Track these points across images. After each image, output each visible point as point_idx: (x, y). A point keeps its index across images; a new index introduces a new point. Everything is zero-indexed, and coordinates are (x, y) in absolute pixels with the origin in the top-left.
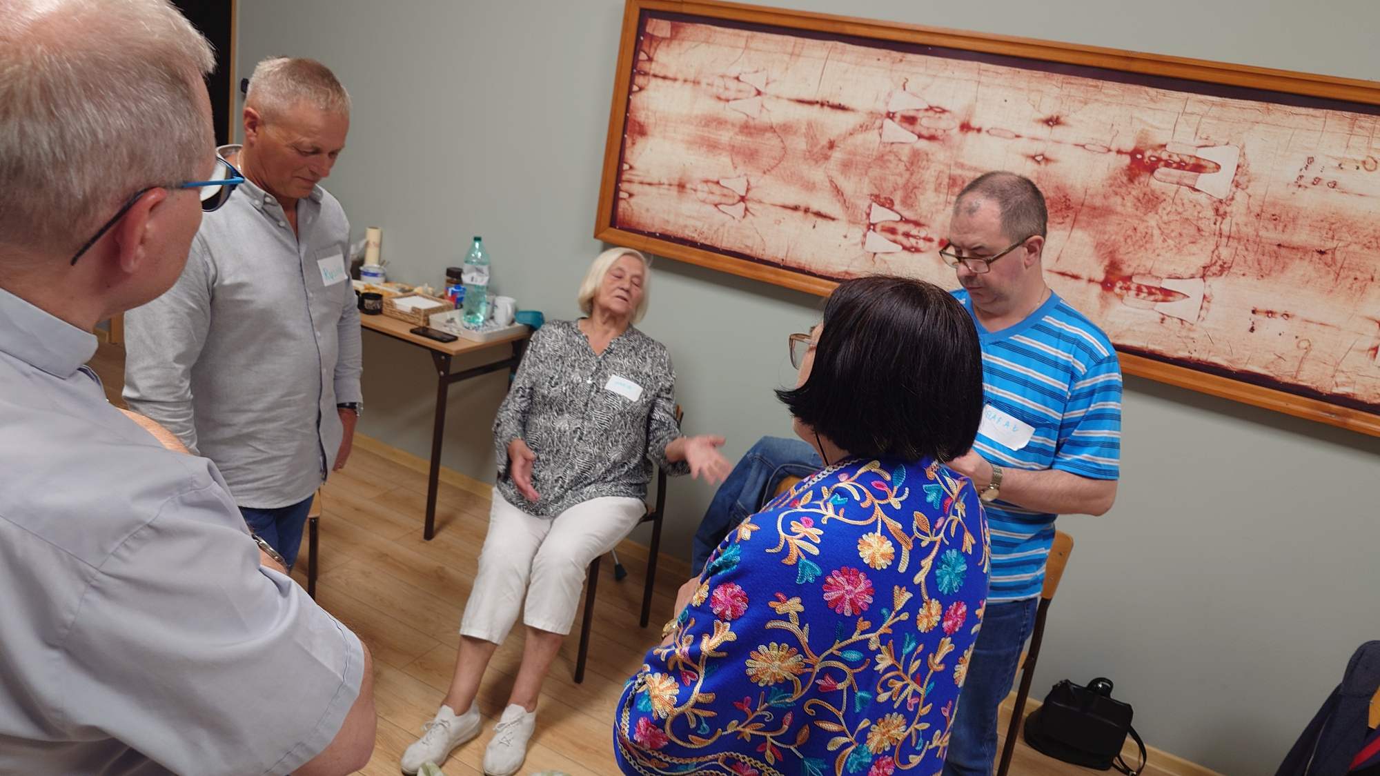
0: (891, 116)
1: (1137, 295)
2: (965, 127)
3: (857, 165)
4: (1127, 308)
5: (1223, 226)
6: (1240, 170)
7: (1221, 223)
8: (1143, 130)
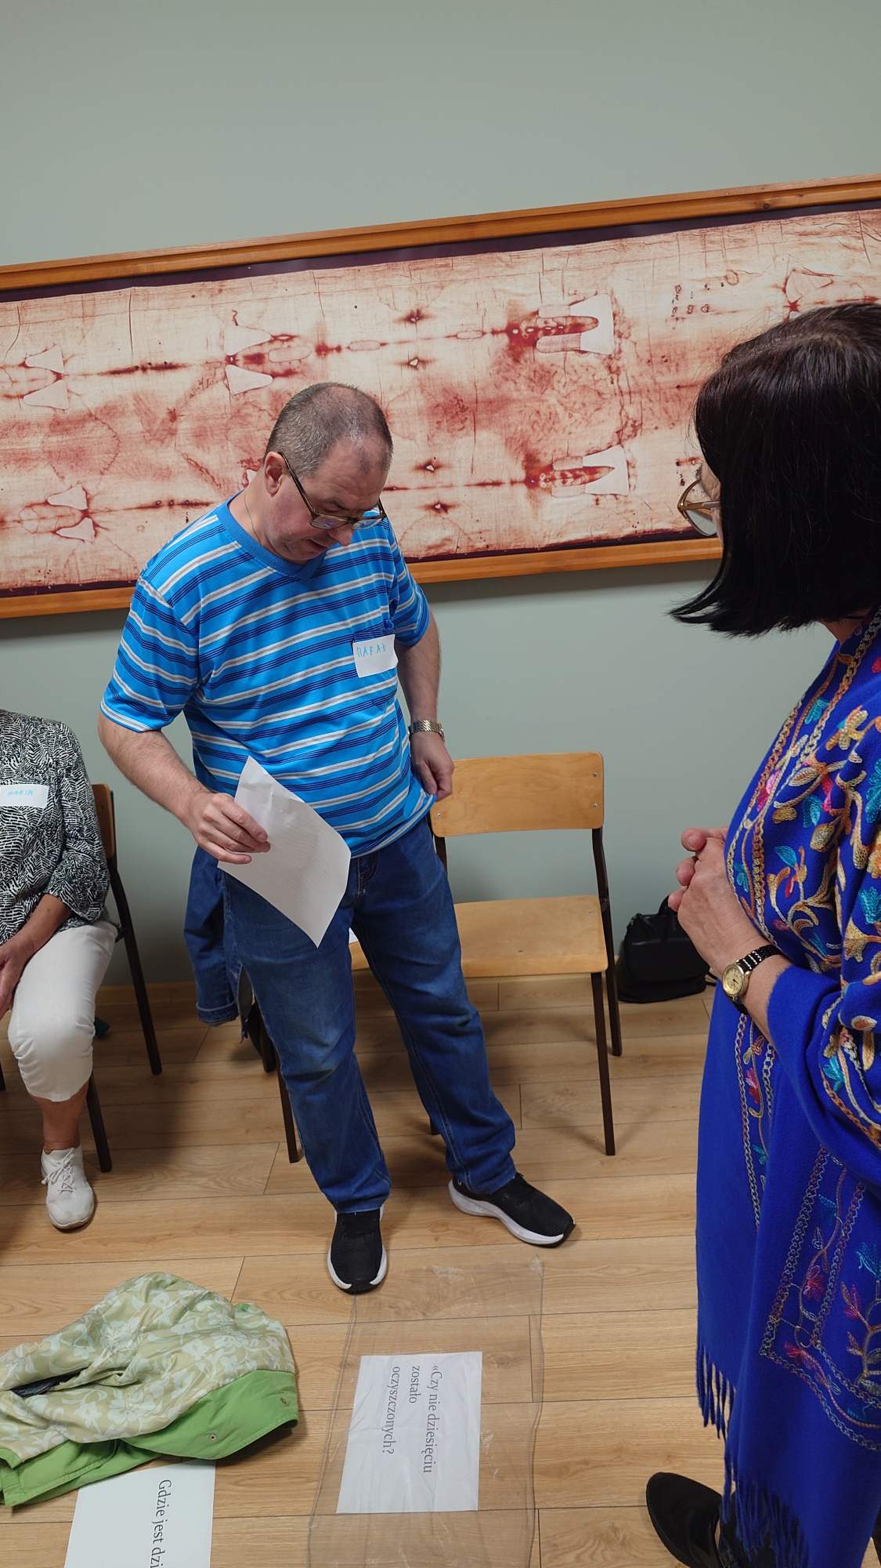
0: (231, 360)
1: (564, 482)
2: (322, 350)
3: (212, 431)
4: (561, 500)
5: (621, 383)
6: (616, 318)
7: (618, 380)
8: (510, 301)
